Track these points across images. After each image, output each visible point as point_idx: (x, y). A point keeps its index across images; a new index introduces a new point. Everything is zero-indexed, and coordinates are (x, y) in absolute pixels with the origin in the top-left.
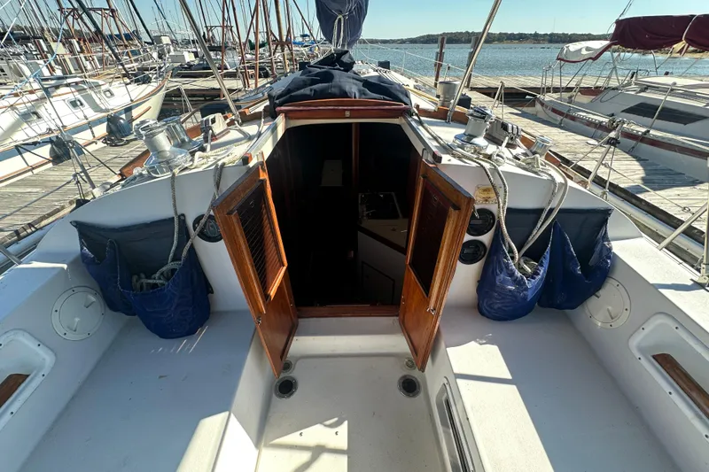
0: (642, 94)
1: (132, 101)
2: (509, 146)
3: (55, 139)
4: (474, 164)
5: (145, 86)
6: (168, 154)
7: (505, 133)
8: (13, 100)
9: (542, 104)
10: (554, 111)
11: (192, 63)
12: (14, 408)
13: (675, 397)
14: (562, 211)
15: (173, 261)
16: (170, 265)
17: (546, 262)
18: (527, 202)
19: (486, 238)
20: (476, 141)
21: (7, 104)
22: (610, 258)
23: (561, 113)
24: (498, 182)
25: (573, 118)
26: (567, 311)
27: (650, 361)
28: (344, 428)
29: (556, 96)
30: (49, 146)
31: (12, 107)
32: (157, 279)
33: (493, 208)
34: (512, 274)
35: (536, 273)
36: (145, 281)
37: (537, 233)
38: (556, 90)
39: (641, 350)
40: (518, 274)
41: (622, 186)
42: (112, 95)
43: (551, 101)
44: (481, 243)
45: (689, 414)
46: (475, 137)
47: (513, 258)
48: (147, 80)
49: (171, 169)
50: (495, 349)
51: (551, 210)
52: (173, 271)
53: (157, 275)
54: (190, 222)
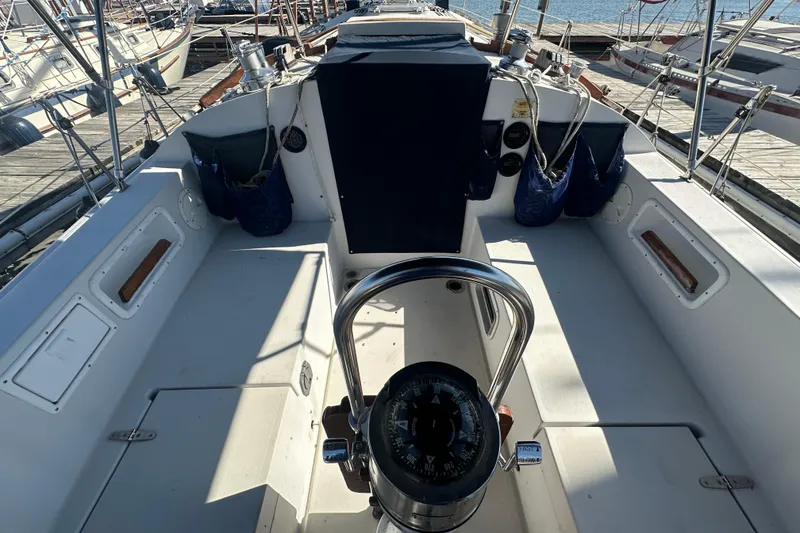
0: (722, 40)
1: (159, 48)
2: (550, 74)
3: (90, 88)
4: (512, 80)
5: (168, 32)
6: (258, 73)
7: (549, 61)
8: (40, 44)
9: (616, 55)
10: (627, 62)
11: (213, 6)
12: (169, 259)
13: (649, 258)
14: (585, 125)
15: (263, 169)
16: (261, 173)
17: (569, 169)
18: (557, 116)
19: (522, 151)
20: (518, 62)
21: (36, 48)
22: (621, 165)
23: (633, 65)
24: (532, 97)
25: (645, 70)
26: (588, 218)
27: (639, 240)
28: (402, 311)
29: (633, 45)
30: (86, 95)
31: (41, 50)
32: (251, 185)
33: (527, 121)
34: (540, 177)
35: (560, 177)
36: (240, 185)
37: (564, 145)
38: (634, 39)
39: (634, 232)
40: (545, 177)
41: (672, 132)
42: (136, 40)
43: (625, 52)
44: (517, 156)
45: (653, 264)
46: (518, 59)
47: (542, 164)
48: (169, 25)
49: (261, 86)
50: (525, 245)
51: (576, 124)
52: (263, 179)
53: (251, 180)
54: (278, 134)
